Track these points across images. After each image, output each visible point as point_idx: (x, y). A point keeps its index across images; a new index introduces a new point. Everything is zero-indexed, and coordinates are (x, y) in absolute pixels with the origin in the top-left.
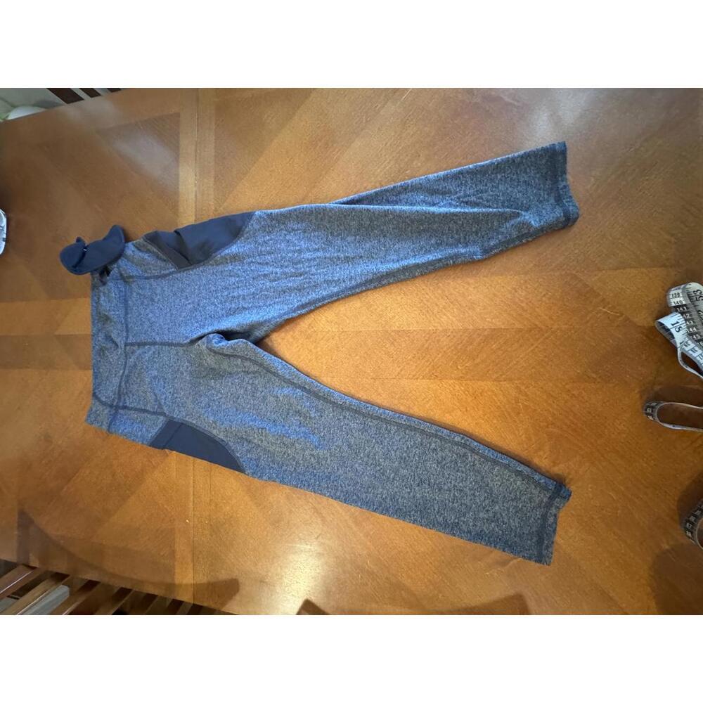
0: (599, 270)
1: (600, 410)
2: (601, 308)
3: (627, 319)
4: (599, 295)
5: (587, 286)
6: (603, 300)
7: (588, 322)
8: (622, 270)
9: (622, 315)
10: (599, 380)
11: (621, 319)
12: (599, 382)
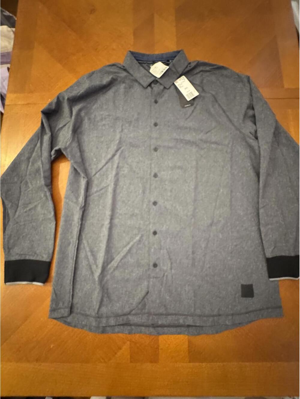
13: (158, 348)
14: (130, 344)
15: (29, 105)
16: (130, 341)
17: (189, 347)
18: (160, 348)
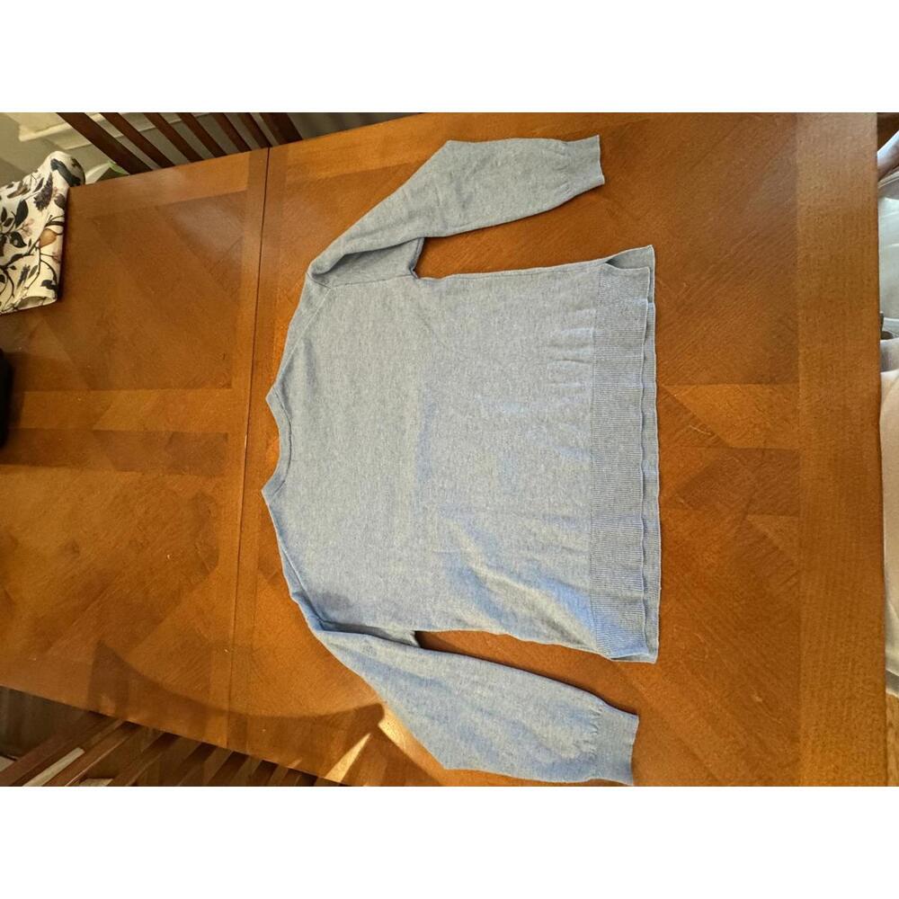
0: (690, 384)
1: (687, 539)
2: (691, 426)
3: (719, 439)
4: (690, 411)
5: (677, 401)
6: (694, 416)
7: (676, 441)
8: (714, 386)
9: (713, 434)
10: (687, 506)
11: (713, 438)
12: (687, 509)
13: (763, 451)
14: (754, 513)
15: (233, 694)
16: (746, 513)
17: (759, 383)
18: (762, 446)
